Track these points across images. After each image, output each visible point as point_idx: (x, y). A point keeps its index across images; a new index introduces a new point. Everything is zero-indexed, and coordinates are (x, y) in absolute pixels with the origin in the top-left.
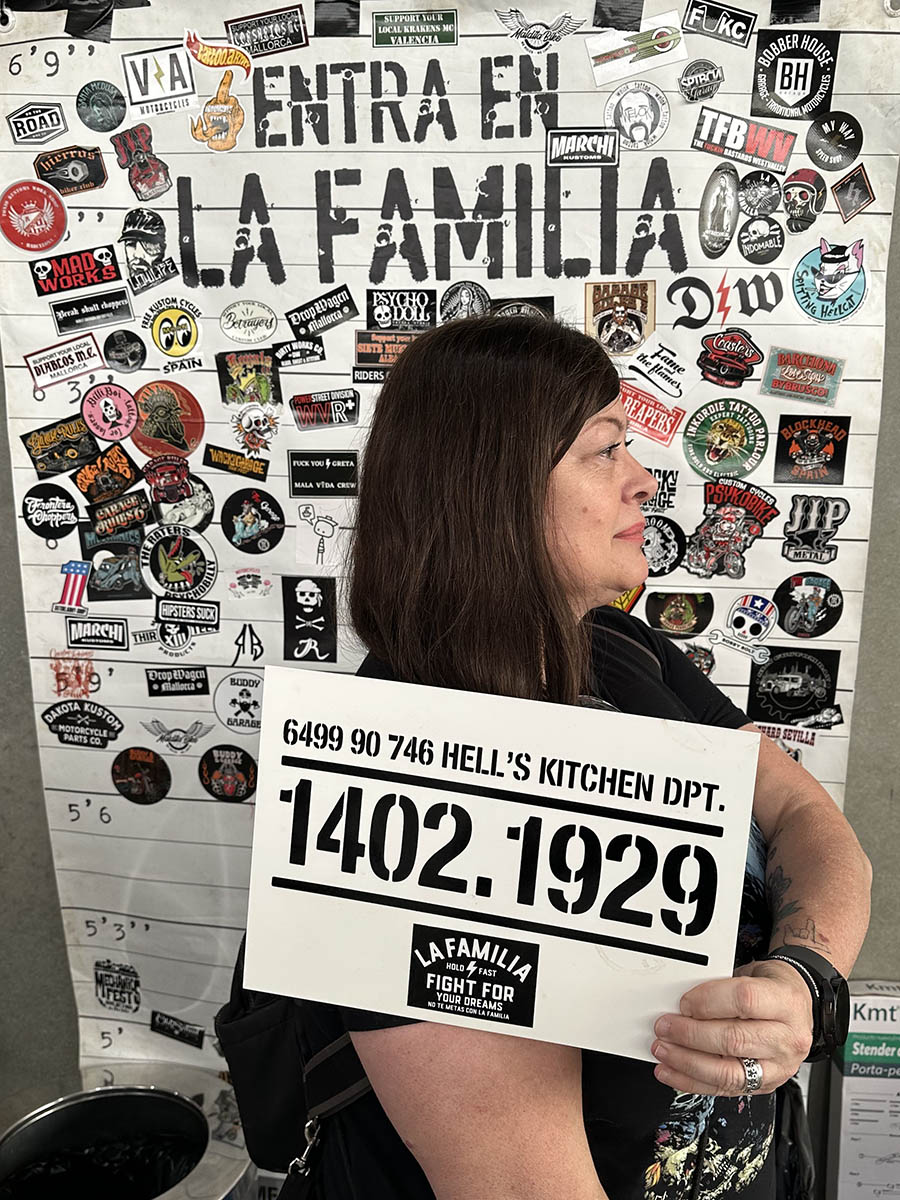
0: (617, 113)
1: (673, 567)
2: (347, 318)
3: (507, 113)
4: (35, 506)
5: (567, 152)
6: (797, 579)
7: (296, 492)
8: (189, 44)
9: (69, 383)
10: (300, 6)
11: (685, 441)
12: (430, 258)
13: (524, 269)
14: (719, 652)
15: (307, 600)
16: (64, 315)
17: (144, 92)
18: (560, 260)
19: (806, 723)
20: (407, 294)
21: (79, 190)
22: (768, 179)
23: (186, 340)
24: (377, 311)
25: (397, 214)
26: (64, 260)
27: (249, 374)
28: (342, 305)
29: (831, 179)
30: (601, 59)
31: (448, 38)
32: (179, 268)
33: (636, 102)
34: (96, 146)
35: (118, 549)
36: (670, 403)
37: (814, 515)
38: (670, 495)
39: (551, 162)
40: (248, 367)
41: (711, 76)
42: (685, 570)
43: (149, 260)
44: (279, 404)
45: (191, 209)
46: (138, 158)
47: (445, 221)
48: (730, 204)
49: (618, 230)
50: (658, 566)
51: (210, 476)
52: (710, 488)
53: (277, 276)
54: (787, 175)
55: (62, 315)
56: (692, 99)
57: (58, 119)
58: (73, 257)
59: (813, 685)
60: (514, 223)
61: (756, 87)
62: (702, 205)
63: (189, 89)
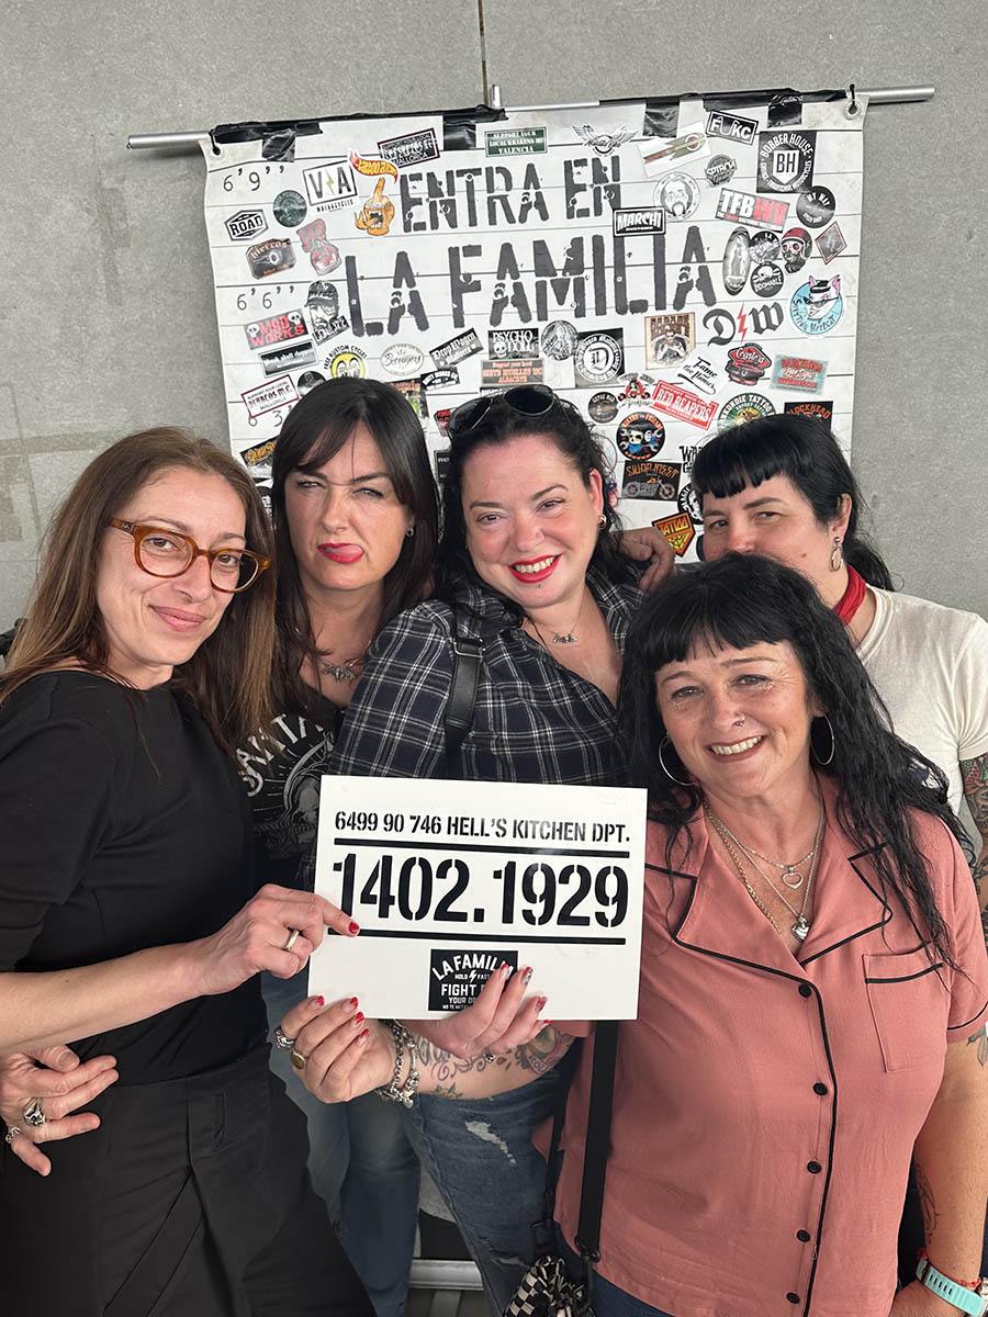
0: (663, 196)
2: (474, 352)
3: (584, 200)
5: (628, 225)
8: (352, 160)
9: (274, 412)
10: (432, 129)
12: (533, 306)
13: (601, 310)
16: (269, 360)
17: (320, 194)
18: (626, 302)
20: (517, 333)
21: (277, 271)
22: (770, 237)
24: (496, 346)
25: (508, 275)
26: (268, 323)
28: (472, 342)
29: (814, 233)
30: (648, 159)
31: (539, 148)
32: (350, 323)
33: (676, 188)
34: (287, 238)
36: (707, 399)
39: (617, 233)
40: (403, 392)
41: (727, 166)
43: (328, 318)
44: (428, 415)
45: (356, 279)
46: (317, 244)
47: (543, 278)
48: (744, 255)
53: (423, 325)
55: (267, 362)
56: (715, 183)
57: (261, 222)
58: (274, 319)
60: (592, 277)
61: (759, 172)
62: (725, 257)
63: (353, 192)
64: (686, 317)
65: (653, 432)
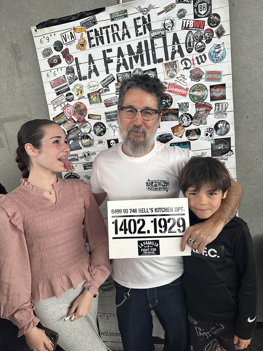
0: (164, 25)
1: (190, 124)
2: (113, 81)
3: (141, 30)
5: (155, 36)
6: (219, 122)
7: (107, 121)
8: (74, 29)
10: (95, 16)
11: (189, 95)
12: (129, 64)
13: (149, 63)
15: (113, 144)
17: (66, 41)
18: (156, 60)
19: (225, 155)
20: (125, 73)
21: (57, 65)
22: (200, 33)
23: (81, 92)
24: (119, 78)
25: (121, 57)
26: (56, 80)
27: (95, 97)
28: (112, 78)
29: (214, 29)
30: (159, 14)
31: (126, 16)
32: (78, 77)
33: (168, 22)
34: (58, 55)
35: (74, 140)
36: (185, 87)
37: (220, 107)
38: (188, 108)
39: (151, 38)
40: (94, 95)
42: (193, 125)
44: (101, 103)
45: (79, 64)
46: (67, 56)
47: (131, 56)
48: (192, 40)
49: (168, 51)
50: (187, 124)
51: (90, 121)
52: (196, 105)
53: (98, 75)
54: (204, 31)
55: (57, 91)
56: (180, 18)
57: (51, 51)
59: (226, 146)
60: (145, 53)
61: (194, 12)
62: (186, 42)
63: (75, 39)
64: (175, 62)
65: (169, 99)
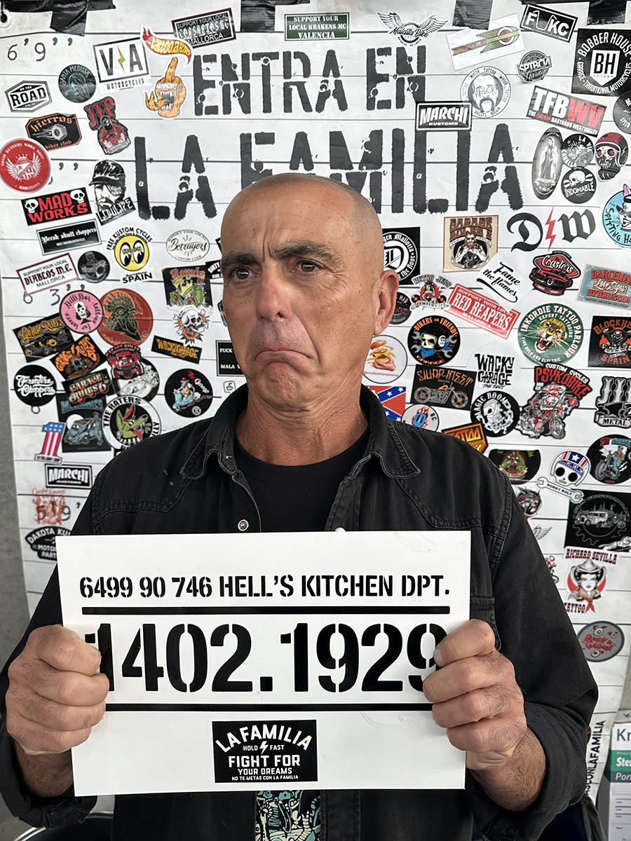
0: (471, 91)
1: (509, 430)
3: (386, 91)
4: (24, 381)
5: (432, 120)
6: (606, 440)
7: (222, 372)
8: (145, 38)
9: (51, 290)
10: (230, 10)
11: (520, 335)
13: (397, 207)
14: (545, 494)
16: (48, 239)
17: (110, 73)
18: (425, 200)
19: (610, 548)
21: (60, 146)
22: (584, 140)
23: (140, 258)
25: (301, 165)
26: (48, 199)
27: (188, 284)
30: (459, 50)
31: (342, 34)
32: (136, 205)
33: (485, 82)
34: (73, 113)
35: (87, 414)
36: (508, 307)
37: (618, 392)
38: (507, 375)
39: (419, 127)
40: (187, 279)
41: (542, 63)
42: (519, 432)
43: (113, 199)
44: (210, 306)
45: (145, 161)
46: (105, 123)
47: (338, 171)
48: (555, 158)
49: (470, 178)
50: (498, 428)
51: (157, 360)
52: (539, 370)
53: (210, 212)
54: (599, 137)
55: (46, 239)
56: (528, 80)
57: (44, 94)
58: (55, 197)
59: (616, 519)
60: (390, 172)
61: (575, 72)
62: (535, 159)
63: (144, 71)
65: (447, 337)
